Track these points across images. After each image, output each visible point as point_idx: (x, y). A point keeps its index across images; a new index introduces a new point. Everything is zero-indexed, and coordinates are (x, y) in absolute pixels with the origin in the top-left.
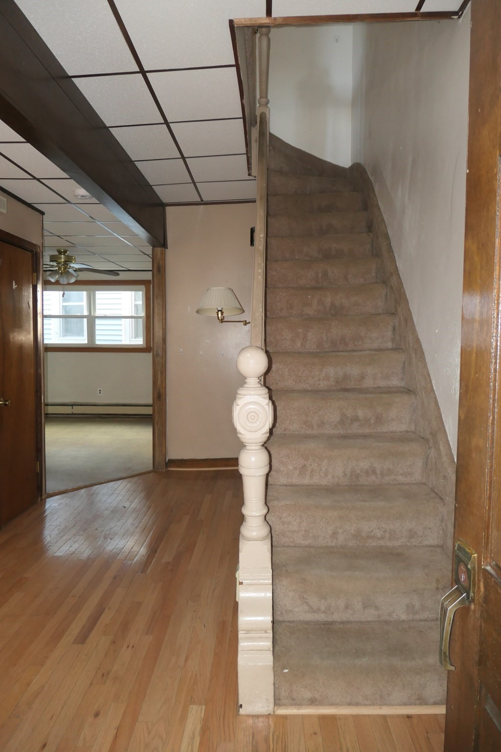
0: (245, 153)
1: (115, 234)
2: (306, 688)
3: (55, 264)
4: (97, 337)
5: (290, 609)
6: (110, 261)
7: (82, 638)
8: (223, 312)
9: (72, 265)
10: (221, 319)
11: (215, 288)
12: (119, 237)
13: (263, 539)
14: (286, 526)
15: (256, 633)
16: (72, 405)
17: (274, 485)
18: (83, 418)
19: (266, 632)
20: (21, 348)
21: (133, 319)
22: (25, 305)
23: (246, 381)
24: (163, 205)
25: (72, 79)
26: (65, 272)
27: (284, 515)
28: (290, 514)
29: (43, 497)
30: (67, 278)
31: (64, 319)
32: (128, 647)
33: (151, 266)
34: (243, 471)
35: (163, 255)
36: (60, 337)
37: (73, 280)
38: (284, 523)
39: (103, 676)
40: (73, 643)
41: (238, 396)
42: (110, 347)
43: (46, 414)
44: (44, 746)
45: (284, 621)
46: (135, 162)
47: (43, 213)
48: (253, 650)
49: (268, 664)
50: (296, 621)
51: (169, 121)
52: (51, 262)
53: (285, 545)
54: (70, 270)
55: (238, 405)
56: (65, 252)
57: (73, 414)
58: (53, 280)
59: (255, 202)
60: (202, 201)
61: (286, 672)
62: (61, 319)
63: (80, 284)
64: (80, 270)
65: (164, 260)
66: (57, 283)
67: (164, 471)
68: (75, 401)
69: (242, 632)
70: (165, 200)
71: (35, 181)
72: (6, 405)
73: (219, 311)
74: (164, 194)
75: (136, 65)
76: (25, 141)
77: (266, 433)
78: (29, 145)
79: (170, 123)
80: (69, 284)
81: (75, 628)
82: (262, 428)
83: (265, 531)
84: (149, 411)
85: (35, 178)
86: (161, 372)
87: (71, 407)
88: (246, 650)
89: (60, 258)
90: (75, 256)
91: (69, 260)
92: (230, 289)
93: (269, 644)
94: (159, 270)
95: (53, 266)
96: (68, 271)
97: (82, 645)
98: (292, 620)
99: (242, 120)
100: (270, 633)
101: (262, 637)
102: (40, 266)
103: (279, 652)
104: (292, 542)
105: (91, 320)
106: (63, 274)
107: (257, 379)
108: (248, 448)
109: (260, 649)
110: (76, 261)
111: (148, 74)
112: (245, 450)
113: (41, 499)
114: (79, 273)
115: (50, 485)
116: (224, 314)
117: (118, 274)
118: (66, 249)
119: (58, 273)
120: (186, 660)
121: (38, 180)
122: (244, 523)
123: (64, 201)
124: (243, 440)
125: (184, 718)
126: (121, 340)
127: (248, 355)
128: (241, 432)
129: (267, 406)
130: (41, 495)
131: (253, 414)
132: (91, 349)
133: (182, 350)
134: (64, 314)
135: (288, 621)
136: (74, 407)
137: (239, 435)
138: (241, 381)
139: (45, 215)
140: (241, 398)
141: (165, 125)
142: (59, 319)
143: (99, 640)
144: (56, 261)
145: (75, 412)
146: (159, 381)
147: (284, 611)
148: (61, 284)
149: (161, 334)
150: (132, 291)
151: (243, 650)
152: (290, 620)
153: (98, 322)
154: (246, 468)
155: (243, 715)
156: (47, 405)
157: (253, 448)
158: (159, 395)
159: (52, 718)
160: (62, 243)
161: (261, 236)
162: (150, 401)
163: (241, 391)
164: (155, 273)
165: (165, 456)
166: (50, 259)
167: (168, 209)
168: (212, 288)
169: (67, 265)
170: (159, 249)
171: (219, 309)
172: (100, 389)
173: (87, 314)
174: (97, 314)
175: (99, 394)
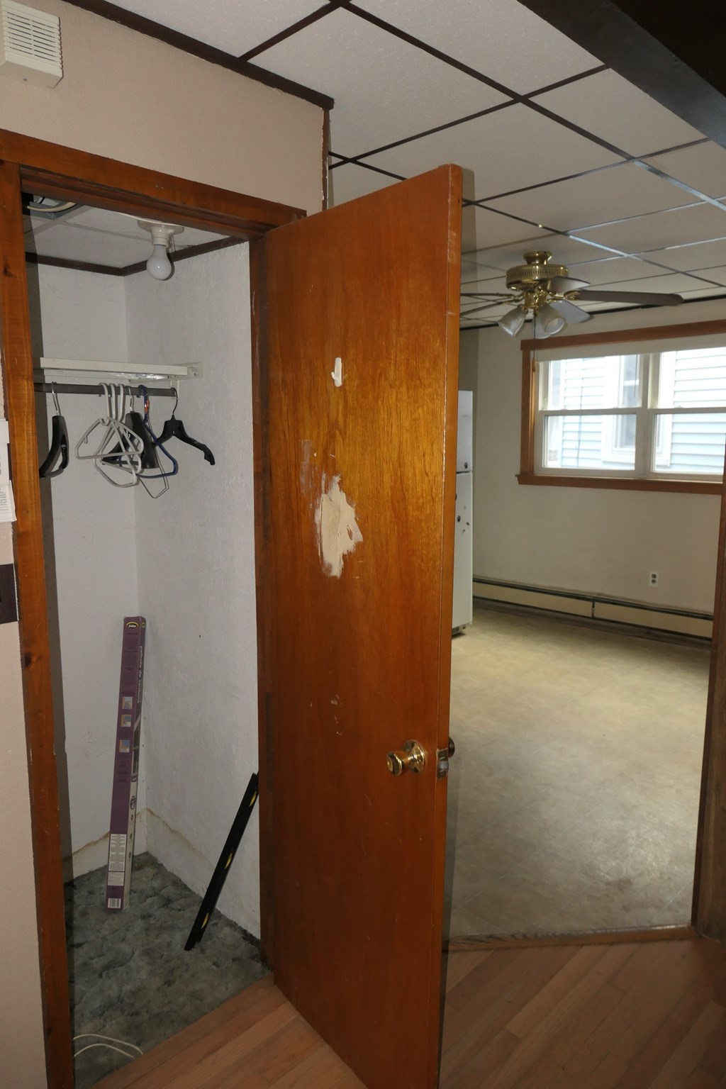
4: (656, 458)
6: (678, 272)
16: (594, 600)
26: (540, 310)
36: (616, 447)
47: (325, 103)
56: (543, 257)
57: (594, 618)
62: (620, 416)
68: (600, 591)
87: (592, 603)
89: (530, 274)
91: (556, 275)
105: (646, 419)
106: (538, 315)
136: (597, 604)
142: (615, 416)
144: (520, 283)
166: (508, 280)
172: (654, 573)
173: (639, 405)
174: (662, 404)
175: (651, 584)
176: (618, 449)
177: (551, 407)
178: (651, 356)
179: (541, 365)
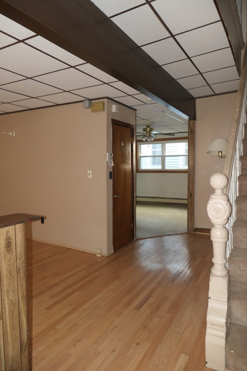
0: (235, 65)
1: (171, 116)
2: (244, 364)
3: (145, 132)
4: (166, 166)
5: (240, 318)
6: (171, 129)
7: (139, 308)
8: (222, 152)
9: (153, 132)
10: (221, 156)
11: (217, 140)
12: (172, 117)
13: (223, 277)
14: (242, 272)
15: (216, 327)
16: (154, 198)
17: (239, 248)
18: (159, 204)
19: (222, 327)
20: (125, 172)
21: (185, 156)
22: (127, 153)
23: (215, 191)
24: (193, 99)
25: (141, 47)
26: (149, 136)
27: (241, 266)
28: (244, 266)
29: (134, 240)
30: (150, 138)
31: (153, 157)
32: (158, 317)
33: (188, 130)
34: (212, 239)
35: (194, 124)
37: (153, 139)
38: (241, 270)
39: (144, 327)
40: (134, 309)
41: (210, 199)
42: (172, 170)
43: (136, 201)
44: (114, 351)
45: (237, 325)
46: (176, 80)
47: (136, 110)
48: (214, 335)
49: (222, 345)
50: (244, 326)
51: (190, 57)
52: (143, 131)
53: (242, 282)
54: (152, 135)
55: (209, 204)
56: (150, 126)
57: (154, 202)
58: (144, 140)
59: (237, 91)
60: (215, 93)
61: (232, 352)
63: (157, 140)
64: (156, 134)
65: (195, 126)
66: (146, 141)
67: (193, 233)
69: (209, 324)
70: (195, 95)
71: (130, 96)
72: (118, 197)
73: (219, 152)
74: (194, 93)
75: (169, 33)
76: (118, 80)
77: (225, 220)
78: (120, 82)
79: (191, 57)
80: (151, 141)
81: (136, 302)
82: (223, 217)
83: (225, 273)
84: (186, 202)
85: (129, 95)
86: (192, 184)
87: (153, 199)
88: (210, 334)
89: (147, 129)
90: (154, 128)
91: (151, 130)
92: (226, 140)
93: (223, 334)
94: (192, 132)
95: (144, 133)
96: (151, 135)
97: (138, 311)
98: (242, 325)
99: (230, 48)
100: (224, 328)
101: (220, 330)
102: (134, 134)
103: (230, 340)
104: (246, 281)
105: (163, 158)
106: (149, 137)
107: (221, 190)
108: (216, 227)
109: (218, 335)
110: (155, 130)
111: (175, 37)
112: (214, 228)
113: (134, 241)
114: (156, 135)
115: (138, 234)
116: (222, 153)
117: (174, 135)
118: (150, 125)
119: (147, 136)
120: (184, 331)
121: (131, 96)
122: (213, 267)
123: (144, 104)
124: (213, 223)
125: (177, 359)
126: (179, 167)
127: (216, 177)
128: (211, 219)
129: (226, 205)
130: (134, 239)
131: (218, 209)
132: (163, 171)
133: (203, 172)
134: (153, 155)
135: (239, 325)
136: (155, 199)
137: (211, 220)
138: (212, 191)
139: (137, 110)
140: (211, 200)
141: (188, 59)
143: (146, 311)
144: (146, 131)
145: (155, 201)
146: (191, 188)
147: (237, 319)
148: (148, 141)
149: (192, 164)
150: (184, 142)
151: (209, 334)
152: (240, 324)
153: (166, 158)
154: (214, 238)
155: (207, 368)
156: (136, 197)
157: (219, 227)
158: (191, 195)
159: (119, 339)
160: (148, 123)
161: (237, 110)
162: (186, 197)
163: (212, 196)
164: (189, 133)
165: (193, 225)
166: (143, 130)
167: (197, 100)
168: (216, 140)
169: (150, 132)
170: (192, 121)
171: (220, 151)
172: (167, 191)
173: (161, 154)
174: (166, 155)
175: (166, 193)
176: (152, 166)
177: (142, 155)
178: (164, 144)
179: (139, 146)
